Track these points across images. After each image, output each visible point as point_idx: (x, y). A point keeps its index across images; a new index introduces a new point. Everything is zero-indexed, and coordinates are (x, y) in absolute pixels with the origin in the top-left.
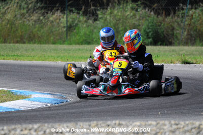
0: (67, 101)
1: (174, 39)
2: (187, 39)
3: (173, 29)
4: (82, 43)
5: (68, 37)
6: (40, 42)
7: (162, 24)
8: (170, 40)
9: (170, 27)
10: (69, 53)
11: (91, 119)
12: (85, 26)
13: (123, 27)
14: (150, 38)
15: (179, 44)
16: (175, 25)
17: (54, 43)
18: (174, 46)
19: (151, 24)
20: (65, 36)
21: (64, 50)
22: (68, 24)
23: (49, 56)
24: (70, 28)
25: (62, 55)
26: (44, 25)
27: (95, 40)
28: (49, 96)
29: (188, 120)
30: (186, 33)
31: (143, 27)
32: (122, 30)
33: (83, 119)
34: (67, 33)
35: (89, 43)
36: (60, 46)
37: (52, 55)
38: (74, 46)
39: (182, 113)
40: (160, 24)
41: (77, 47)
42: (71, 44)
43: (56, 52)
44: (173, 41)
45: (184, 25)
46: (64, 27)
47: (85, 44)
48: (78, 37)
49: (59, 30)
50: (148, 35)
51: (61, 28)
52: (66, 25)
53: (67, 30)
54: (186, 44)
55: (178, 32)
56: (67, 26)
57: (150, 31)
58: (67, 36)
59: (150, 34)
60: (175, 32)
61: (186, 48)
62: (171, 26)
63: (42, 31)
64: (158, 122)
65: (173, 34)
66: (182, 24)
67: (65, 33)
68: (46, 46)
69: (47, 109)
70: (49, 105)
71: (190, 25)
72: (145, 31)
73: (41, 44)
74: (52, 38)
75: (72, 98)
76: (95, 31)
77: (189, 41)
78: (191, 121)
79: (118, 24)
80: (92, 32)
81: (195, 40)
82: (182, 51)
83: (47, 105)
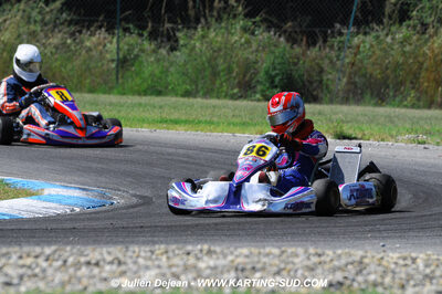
0: (112, 204)
1: (322, 91)
2: (348, 92)
3: (322, 71)
4: (145, 93)
5: (120, 81)
7: (301, 62)
8: (315, 93)
9: (316, 67)
10: (119, 111)
11: (156, 239)
12: (152, 59)
13: (226, 65)
14: (276, 87)
15: (331, 102)
16: (325, 64)
17: (91, 91)
18: (321, 103)
19: (280, 60)
20: (114, 77)
21: (111, 104)
22: (121, 56)
24: (124, 63)
26: (74, 55)
27: (170, 87)
28: (77, 193)
29: (340, 247)
30: (345, 80)
31: (265, 65)
32: (223, 71)
34: (117, 72)
35: (159, 93)
36: (103, 97)
38: (130, 97)
40: (296, 60)
41: (137, 99)
42: (124, 94)
44: (320, 95)
45: (343, 65)
46: (113, 61)
47: (152, 94)
48: (138, 81)
49: (103, 65)
50: (273, 82)
51: (105, 62)
52: (115, 57)
53: (117, 66)
54: (346, 101)
55: (330, 76)
56: (118, 60)
57: (277, 75)
58: (117, 78)
59: (277, 79)
60: (325, 78)
61: (345, 108)
62: (318, 64)
63: (69, 66)
64: (283, 249)
65: (321, 82)
66: (339, 63)
67: (114, 72)
69: (73, 217)
70: (78, 210)
71: (353, 64)
72: (267, 73)
74: (88, 81)
75: (123, 197)
76: (172, 69)
77: (351, 95)
78: (347, 250)
79: (216, 59)
80: (166, 72)
81: (361, 94)
82: (336, 113)
83: (73, 210)
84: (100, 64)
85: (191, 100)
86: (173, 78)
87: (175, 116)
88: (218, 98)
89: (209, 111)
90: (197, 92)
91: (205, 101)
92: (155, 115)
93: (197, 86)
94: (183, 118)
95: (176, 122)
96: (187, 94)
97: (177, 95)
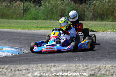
0: (24, 52)
1: (85, 17)
2: (92, 17)
3: (84, 11)
4: (32, 19)
5: (25, 16)
6: (8, 18)
7: (78, 9)
8: (83, 18)
10: (25, 25)
11: (37, 62)
12: (34, 9)
13: (56, 10)
15: (88, 20)
16: (86, 9)
17: (16, 19)
18: (85, 21)
21: (22, 23)
22: (25, 8)
23: (13, 26)
24: (25, 10)
25: (21, 26)
26: (10, 8)
27: (39, 17)
28: (13, 49)
29: (92, 64)
30: (91, 14)
31: (67, 10)
32: (55, 12)
33: (33, 62)
34: (24, 13)
35: (36, 19)
36: (20, 21)
37: (15, 26)
38: (28, 20)
39: (89, 60)
40: (77, 8)
41: (30, 21)
42: (26, 20)
43: (17, 24)
44: (84, 18)
45: (91, 10)
46: (22, 10)
47: (34, 19)
48: (30, 16)
49: (19, 11)
53: (24, 11)
54: (92, 20)
55: (87, 13)
56: (24, 9)
58: (24, 15)
60: (85, 13)
61: (92, 22)
62: (83, 10)
63: (9, 12)
64: (76, 64)
65: (84, 15)
66: (90, 9)
67: (23, 13)
68: (11, 21)
69: (12, 57)
70: (14, 54)
71: (94, 9)
73: (8, 19)
74: (15, 16)
75: (27, 50)
76: (40, 12)
77: (93, 18)
78: (95, 64)
79: (53, 8)
80: (38, 13)
81: (96, 18)
82: (89, 24)
83: (12, 54)
84: (18, 11)
85: (46, 21)
86: (40, 15)
87: (41, 26)
88: (54, 20)
89: (51, 24)
90: (48, 18)
91: (50, 21)
92: (36, 26)
93: (47, 17)
94: (44, 26)
95: (42, 28)
96: (45, 19)
97: (42, 20)
